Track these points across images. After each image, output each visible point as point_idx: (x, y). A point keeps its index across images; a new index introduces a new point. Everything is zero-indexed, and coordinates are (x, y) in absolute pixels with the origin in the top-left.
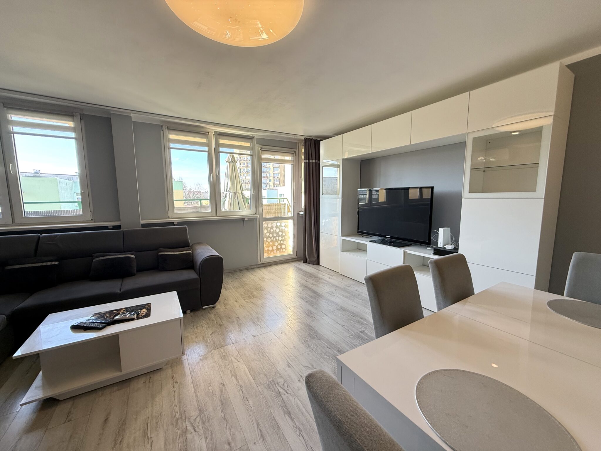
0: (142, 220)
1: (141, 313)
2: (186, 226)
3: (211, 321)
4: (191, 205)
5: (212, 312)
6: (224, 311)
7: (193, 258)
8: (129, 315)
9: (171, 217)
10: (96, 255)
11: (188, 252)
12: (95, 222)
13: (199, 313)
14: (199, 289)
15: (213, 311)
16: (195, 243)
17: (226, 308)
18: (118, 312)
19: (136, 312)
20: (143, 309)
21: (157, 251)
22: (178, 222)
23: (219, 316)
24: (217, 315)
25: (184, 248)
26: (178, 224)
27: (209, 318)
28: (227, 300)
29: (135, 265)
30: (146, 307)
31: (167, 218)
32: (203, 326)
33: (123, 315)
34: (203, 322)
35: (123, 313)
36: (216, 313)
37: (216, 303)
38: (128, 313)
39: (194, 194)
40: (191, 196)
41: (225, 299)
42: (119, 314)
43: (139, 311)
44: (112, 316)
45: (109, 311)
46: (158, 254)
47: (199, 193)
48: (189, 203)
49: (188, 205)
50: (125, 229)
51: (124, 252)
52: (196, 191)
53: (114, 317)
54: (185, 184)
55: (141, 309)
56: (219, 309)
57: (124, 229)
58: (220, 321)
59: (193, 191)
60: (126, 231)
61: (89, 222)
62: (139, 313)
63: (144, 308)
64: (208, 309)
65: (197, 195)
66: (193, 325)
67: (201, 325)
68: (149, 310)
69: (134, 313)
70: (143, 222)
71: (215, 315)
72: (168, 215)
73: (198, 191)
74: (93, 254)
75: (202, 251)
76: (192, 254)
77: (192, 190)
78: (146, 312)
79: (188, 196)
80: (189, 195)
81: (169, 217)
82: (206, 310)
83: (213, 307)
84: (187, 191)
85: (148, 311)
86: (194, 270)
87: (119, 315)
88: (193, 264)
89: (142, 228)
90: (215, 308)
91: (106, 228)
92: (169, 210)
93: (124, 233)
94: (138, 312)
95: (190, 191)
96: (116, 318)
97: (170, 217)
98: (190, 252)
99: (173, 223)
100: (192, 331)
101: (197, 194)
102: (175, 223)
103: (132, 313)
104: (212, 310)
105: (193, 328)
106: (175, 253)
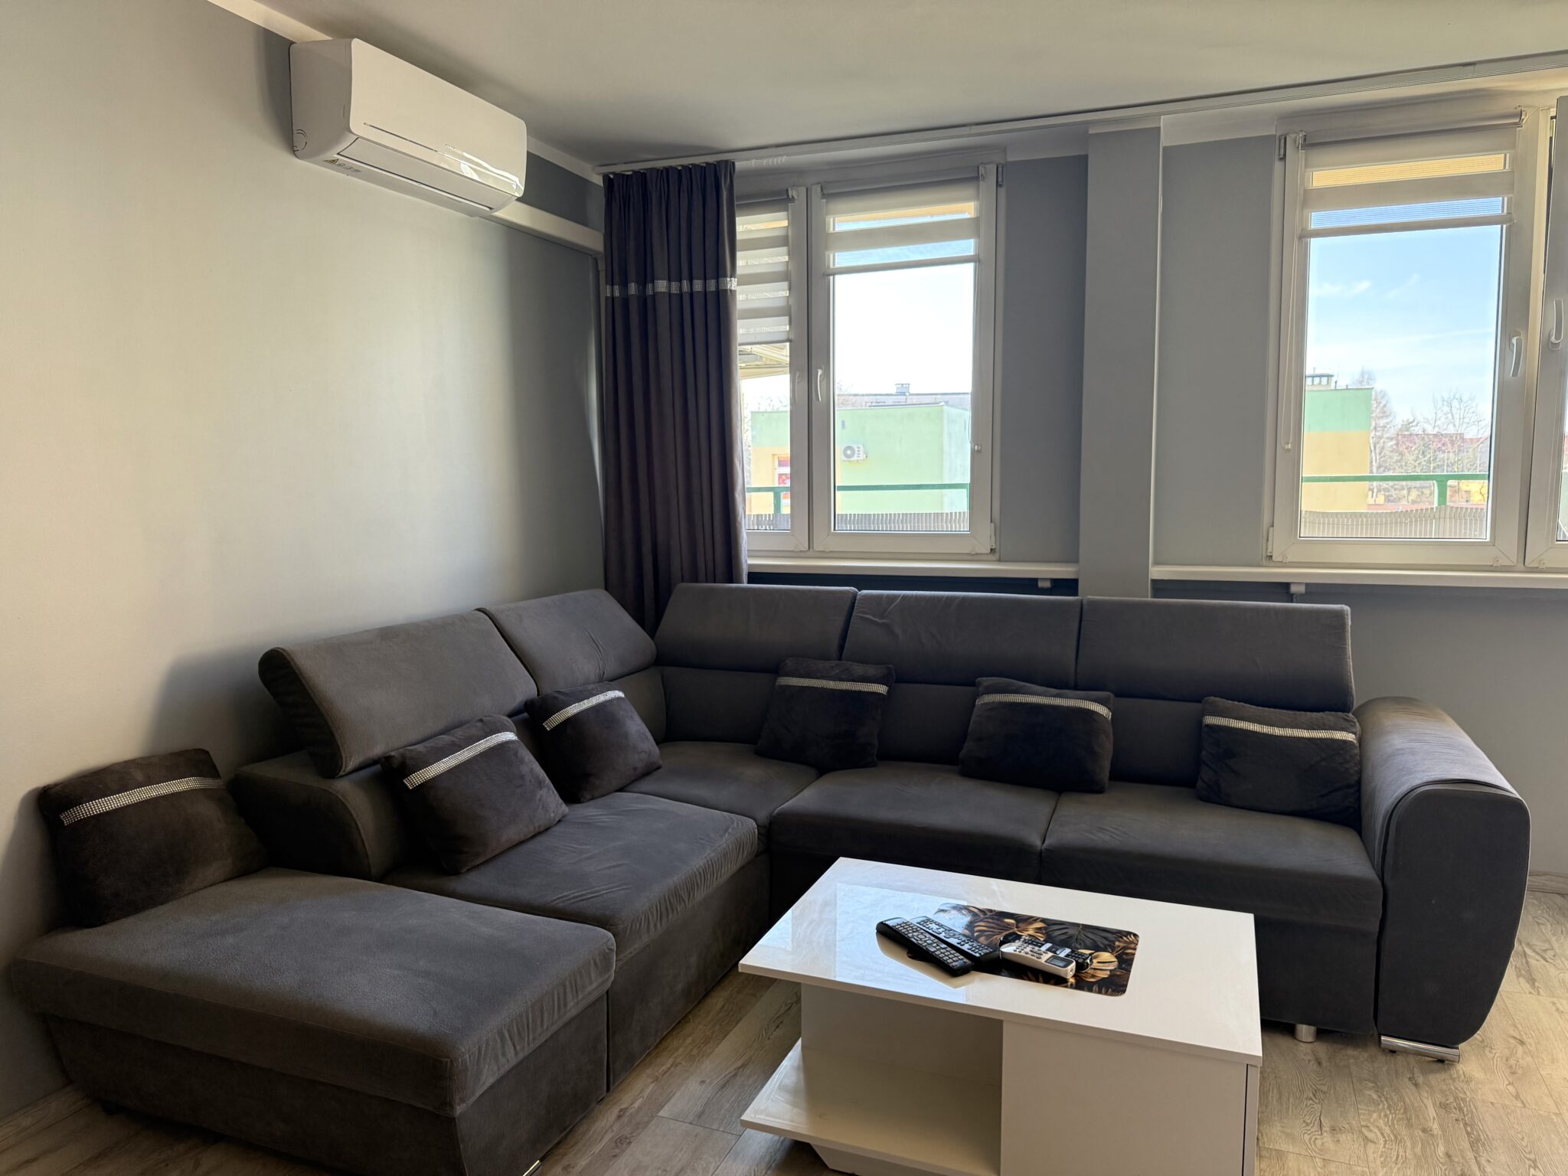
0: (1157, 563)
1: (1095, 964)
2: (1346, 608)
3: (1419, 1133)
4: (1404, 502)
5: (1430, 1087)
6: (1505, 1106)
7: (1360, 772)
8: (1050, 954)
9: (1279, 559)
10: (987, 681)
11: (1339, 735)
12: (1000, 560)
13: (1356, 1058)
14: (1375, 937)
15: (1437, 1079)
16: (1384, 699)
17: (1517, 1097)
18: (1017, 927)
19: (1074, 954)
20: (1105, 950)
21: (1199, 706)
22: (1307, 585)
23: (1466, 1125)
24: (1455, 1114)
25: (1320, 714)
26: (1307, 593)
27: (1405, 1112)
28: (1533, 1049)
29: (1106, 747)
30: (1117, 943)
31: (1264, 562)
32: (1367, 1140)
33: (1029, 948)
34: (1375, 1115)
35: (1033, 941)
36: (1451, 1099)
37: (1461, 1046)
38: (1048, 945)
39: (1427, 446)
40: (1411, 458)
41: (1522, 1043)
42: (1019, 937)
43: (1088, 952)
44: (998, 937)
45: (991, 911)
46: (1201, 722)
47: (1452, 443)
48: (1393, 492)
49: (1388, 499)
50: (1089, 597)
51: (1076, 688)
52: (1435, 435)
53: (1002, 943)
54: (1384, 403)
55: (1097, 948)
56: (1472, 1085)
57: (1087, 594)
58: (1470, 1155)
59: (1420, 432)
60: (1092, 603)
61: (984, 558)
62: (1088, 961)
63: (1109, 947)
64: (1412, 1059)
65: (1441, 455)
66: (1317, 1107)
67: (1360, 1131)
68: (1125, 961)
69: (1067, 956)
70: (1158, 572)
71: (1444, 1106)
72: (1269, 550)
73: (1451, 430)
74: (979, 679)
75: (1414, 745)
76: (1357, 751)
77: (1417, 430)
78: (1111, 967)
79: (1396, 457)
80: (1401, 454)
81: (1271, 557)
82: (1400, 1058)
83: (1441, 1061)
84: (1392, 432)
85: (1120, 967)
86: (1360, 834)
87: (1018, 943)
88: (1359, 799)
89: (1154, 596)
90: (1453, 1072)
91: (1029, 585)
92: (1273, 526)
93: (1084, 611)
94: (1082, 955)
95: (1406, 435)
96: (1008, 949)
97: (1276, 558)
98: (1350, 737)
99: (1287, 585)
100: (1307, 1137)
101: (1439, 449)
102: (1294, 589)
103: (1062, 955)
104: (1432, 1071)
105: (1316, 1128)
106: (1278, 731)
